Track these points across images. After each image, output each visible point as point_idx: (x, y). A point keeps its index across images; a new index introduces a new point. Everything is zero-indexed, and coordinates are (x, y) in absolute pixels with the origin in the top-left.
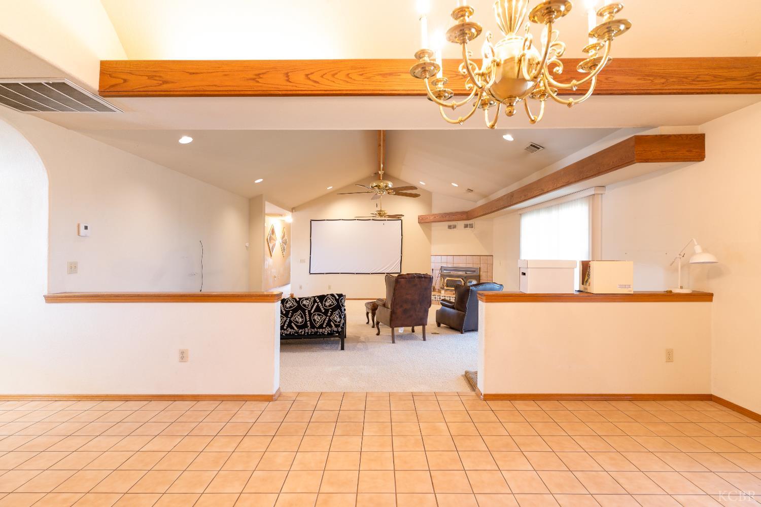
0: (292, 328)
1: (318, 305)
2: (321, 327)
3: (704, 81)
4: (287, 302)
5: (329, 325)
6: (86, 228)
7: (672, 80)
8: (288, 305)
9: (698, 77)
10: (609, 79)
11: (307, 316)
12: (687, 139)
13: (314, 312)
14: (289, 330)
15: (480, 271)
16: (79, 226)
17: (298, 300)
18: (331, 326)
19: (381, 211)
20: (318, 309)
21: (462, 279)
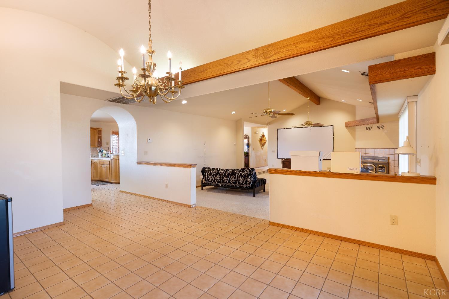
0: (230, 183)
1: (241, 173)
2: (242, 184)
3: (361, 31)
4: (229, 170)
5: (246, 183)
6: (150, 139)
7: (337, 37)
8: (229, 172)
9: (356, 30)
10: (298, 47)
11: (237, 178)
12: (416, 60)
13: (239, 176)
14: (229, 184)
15: (389, 160)
16: (147, 139)
17: (233, 170)
18: (247, 184)
19: (308, 122)
20: (241, 175)
21: (374, 165)
